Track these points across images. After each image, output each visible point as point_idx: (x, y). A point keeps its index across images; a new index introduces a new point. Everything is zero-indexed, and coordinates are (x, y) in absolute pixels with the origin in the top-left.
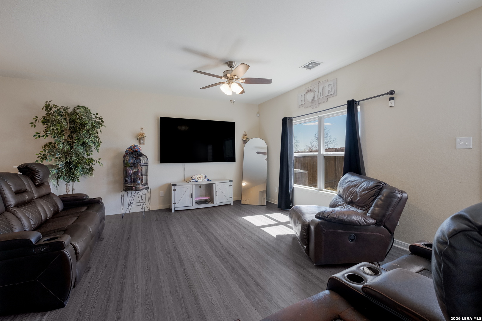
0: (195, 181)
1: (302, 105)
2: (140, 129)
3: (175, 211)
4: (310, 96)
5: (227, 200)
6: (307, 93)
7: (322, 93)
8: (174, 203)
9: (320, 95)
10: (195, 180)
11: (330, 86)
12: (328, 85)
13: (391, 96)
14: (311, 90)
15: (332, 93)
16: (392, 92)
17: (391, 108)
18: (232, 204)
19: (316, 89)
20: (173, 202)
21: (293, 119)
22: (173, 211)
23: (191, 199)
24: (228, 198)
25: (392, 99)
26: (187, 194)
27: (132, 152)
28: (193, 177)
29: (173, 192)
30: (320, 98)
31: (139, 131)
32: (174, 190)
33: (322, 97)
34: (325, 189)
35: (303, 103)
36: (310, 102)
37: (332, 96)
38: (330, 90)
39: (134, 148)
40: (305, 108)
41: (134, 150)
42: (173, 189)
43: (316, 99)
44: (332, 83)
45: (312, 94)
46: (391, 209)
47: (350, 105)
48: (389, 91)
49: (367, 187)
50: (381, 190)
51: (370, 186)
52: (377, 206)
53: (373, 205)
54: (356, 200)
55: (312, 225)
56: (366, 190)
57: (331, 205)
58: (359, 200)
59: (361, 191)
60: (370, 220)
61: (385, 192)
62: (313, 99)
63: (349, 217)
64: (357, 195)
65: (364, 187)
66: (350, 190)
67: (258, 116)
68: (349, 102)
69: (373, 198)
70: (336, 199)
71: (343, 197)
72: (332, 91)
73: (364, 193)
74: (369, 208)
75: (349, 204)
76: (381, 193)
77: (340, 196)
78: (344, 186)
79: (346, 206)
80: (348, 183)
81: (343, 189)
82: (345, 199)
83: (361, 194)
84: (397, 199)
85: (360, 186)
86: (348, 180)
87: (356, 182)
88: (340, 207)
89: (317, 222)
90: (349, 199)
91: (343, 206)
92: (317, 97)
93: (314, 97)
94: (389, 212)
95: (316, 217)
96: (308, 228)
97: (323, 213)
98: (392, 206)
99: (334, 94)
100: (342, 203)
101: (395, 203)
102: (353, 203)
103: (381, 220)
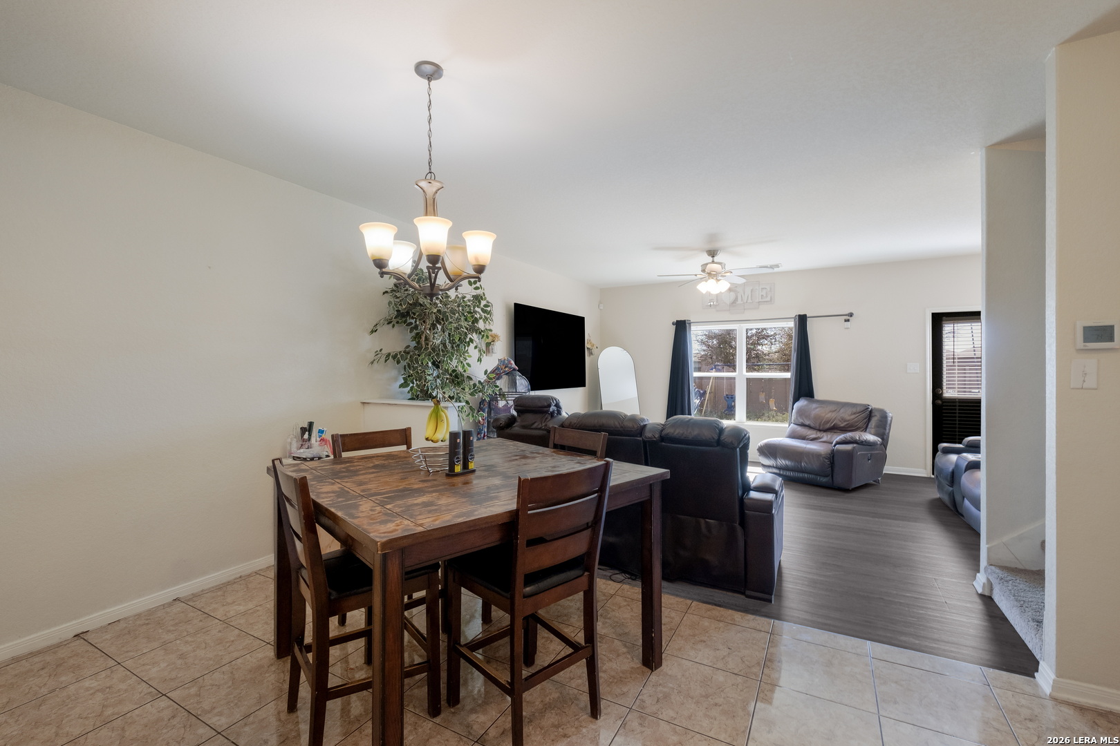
7: (751, 297)
9: (748, 299)
11: (764, 291)
12: (760, 289)
13: (847, 317)
15: (768, 299)
16: (851, 315)
17: (847, 330)
19: (740, 288)
21: (691, 324)
25: (847, 321)
33: (750, 301)
34: (749, 420)
35: (715, 303)
37: (768, 303)
38: (765, 296)
40: (717, 311)
43: (739, 301)
44: (768, 287)
45: (732, 294)
46: (887, 428)
47: (802, 320)
48: (847, 313)
49: (854, 410)
50: (871, 412)
51: (859, 409)
52: (877, 426)
53: (869, 426)
54: (842, 425)
55: (839, 452)
56: (855, 414)
57: (793, 436)
58: (847, 425)
59: (847, 415)
60: (880, 439)
61: (876, 413)
62: (734, 302)
63: (870, 437)
64: (843, 420)
65: (849, 411)
66: (827, 416)
67: (602, 308)
68: (800, 316)
69: (865, 420)
70: (799, 429)
71: (812, 425)
72: (767, 296)
73: (853, 417)
74: (865, 429)
75: (826, 431)
76: (873, 414)
77: (803, 425)
78: (814, 412)
79: (824, 434)
80: (818, 410)
81: (812, 416)
82: (820, 427)
83: (848, 418)
84: (889, 419)
85: (842, 410)
86: (814, 406)
87: (832, 408)
88: (814, 436)
89: (849, 447)
90: (828, 426)
91: (819, 434)
92: (742, 300)
93: (736, 299)
94: (887, 431)
95: (838, 443)
96: (833, 457)
97: (852, 438)
98: (888, 426)
99: (771, 301)
100: (814, 432)
101: (889, 422)
102: (834, 429)
103: (883, 439)
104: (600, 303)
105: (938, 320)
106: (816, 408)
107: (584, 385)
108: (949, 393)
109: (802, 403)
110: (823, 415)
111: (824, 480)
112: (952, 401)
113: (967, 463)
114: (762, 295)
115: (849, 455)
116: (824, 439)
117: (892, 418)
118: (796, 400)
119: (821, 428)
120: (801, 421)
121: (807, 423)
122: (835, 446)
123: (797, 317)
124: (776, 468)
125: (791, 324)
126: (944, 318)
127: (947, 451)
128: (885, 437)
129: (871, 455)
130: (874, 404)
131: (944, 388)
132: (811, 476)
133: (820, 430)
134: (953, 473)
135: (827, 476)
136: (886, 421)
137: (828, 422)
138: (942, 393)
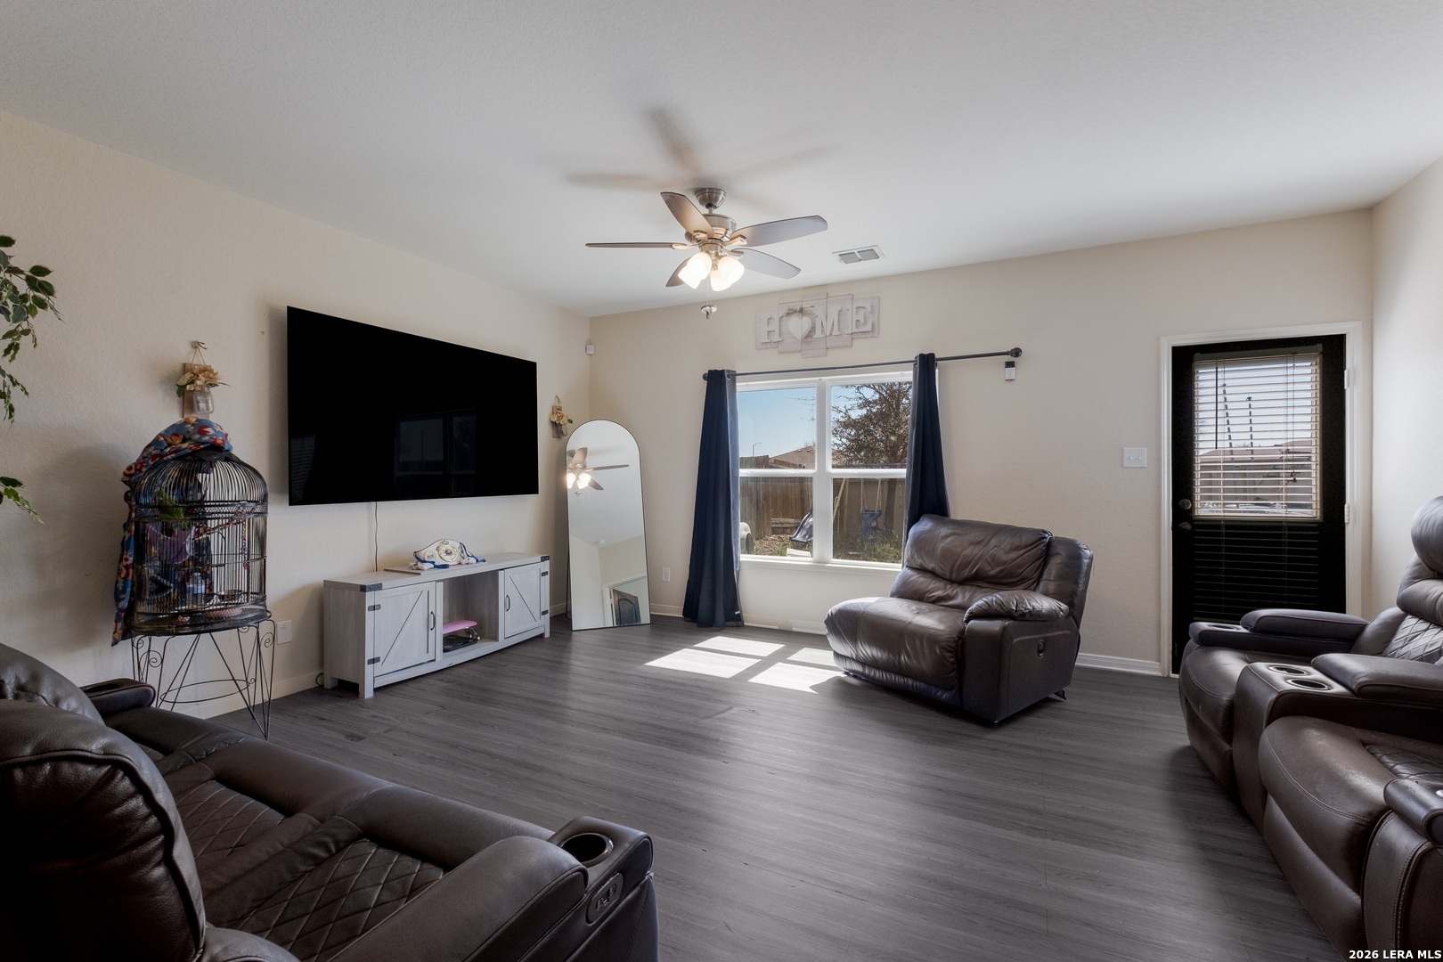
0: (436, 567)
1: (774, 343)
2: (188, 347)
3: (376, 690)
4: (798, 326)
5: (533, 624)
6: (788, 314)
7: (839, 325)
8: (373, 661)
9: (832, 329)
10: (433, 563)
11: (862, 312)
12: (854, 309)
13: (1009, 358)
14: (801, 311)
15: (868, 328)
16: (1017, 352)
17: (1009, 383)
18: (547, 635)
19: (819, 311)
20: (369, 656)
21: (737, 377)
22: (368, 693)
23: (432, 633)
24: (537, 614)
25: (1010, 365)
26: (419, 617)
27: (193, 453)
28: (422, 555)
29: (369, 615)
30: (831, 334)
31: (182, 354)
32: (374, 608)
33: (836, 332)
34: (837, 558)
35: (776, 338)
36: (799, 337)
37: (868, 335)
38: (862, 321)
39: (204, 433)
40: (780, 353)
41: (203, 443)
42: (369, 603)
43: (818, 334)
44: (868, 305)
45: (806, 321)
46: (1081, 581)
47: (926, 365)
48: (1009, 349)
49: (1016, 541)
50: (1049, 545)
51: (1025, 539)
52: (1061, 577)
53: (1044, 577)
54: (992, 573)
55: (974, 634)
56: (1017, 549)
57: (905, 592)
58: (1001, 571)
59: (1000, 550)
60: (1064, 607)
61: (1060, 549)
62: (809, 335)
63: (1043, 603)
64: (995, 561)
65: (1007, 542)
66: (964, 553)
67: (592, 352)
68: (922, 356)
69: (1038, 563)
70: (915, 576)
71: (938, 570)
72: (865, 323)
73: (1013, 555)
74: (1033, 584)
75: (963, 582)
76: (1053, 551)
77: (921, 570)
78: (941, 545)
79: (959, 590)
80: (949, 539)
81: (939, 551)
82: (951, 573)
83: (1005, 558)
84: (1086, 561)
85: (993, 542)
86: (944, 531)
87: (974, 536)
88: (939, 593)
89: (995, 626)
90: (966, 573)
91: (950, 590)
92: (823, 331)
93: (813, 330)
94: (1081, 587)
95: (973, 616)
96: (961, 644)
97: (1001, 605)
98: (1082, 576)
99: (873, 332)
100: (940, 584)
101: (1085, 568)
102: (977, 580)
103: (1071, 604)
104: (590, 342)
105: (1185, 361)
106: (946, 537)
107: (535, 491)
108: (1206, 509)
109: (924, 525)
110: (959, 550)
111: (945, 696)
112: (1213, 525)
113: (1274, 696)
114: (858, 321)
115: (997, 643)
116: (957, 601)
117: (1091, 558)
118: (913, 520)
119: (954, 577)
120: (919, 561)
121: (930, 565)
122: (967, 621)
123: (918, 359)
124: (857, 661)
125: (907, 376)
126: (1197, 355)
127: (1213, 642)
128: (1076, 601)
129: (1046, 640)
130: (1057, 531)
131: (1197, 497)
132: (921, 685)
133: (952, 582)
134: (1231, 707)
135: (951, 689)
136: (1079, 566)
137: (966, 564)
138: (1192, 510)
